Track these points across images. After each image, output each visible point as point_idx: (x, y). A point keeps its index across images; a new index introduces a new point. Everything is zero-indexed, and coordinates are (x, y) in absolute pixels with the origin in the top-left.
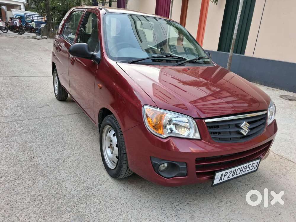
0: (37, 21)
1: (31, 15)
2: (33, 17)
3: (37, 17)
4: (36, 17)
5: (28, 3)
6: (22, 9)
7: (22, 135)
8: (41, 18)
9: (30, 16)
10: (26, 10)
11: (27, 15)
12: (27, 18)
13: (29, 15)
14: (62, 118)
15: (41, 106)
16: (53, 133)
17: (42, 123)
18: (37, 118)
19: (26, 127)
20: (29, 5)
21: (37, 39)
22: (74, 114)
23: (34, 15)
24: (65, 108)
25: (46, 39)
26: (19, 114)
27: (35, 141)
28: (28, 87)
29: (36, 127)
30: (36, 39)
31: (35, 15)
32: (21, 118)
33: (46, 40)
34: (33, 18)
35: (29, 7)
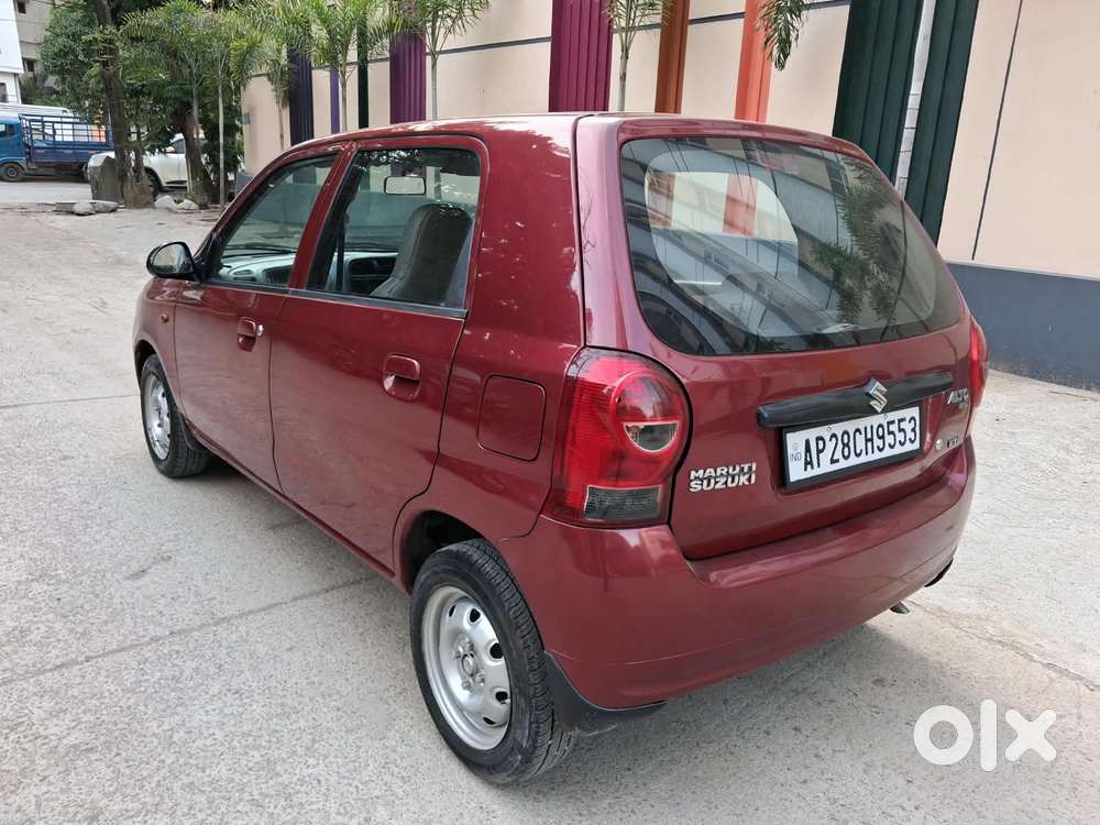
0: (71, 139)
1: (45, 119)
2: (56, 126)
3: (70, 126)
4: (65, 126)
5: (30, 74)
6: (10, 98)
7: (67, 771)
8: (84, 127)
9: (43, 122)
10: (25, 100)
11: (30, 121)
12: (34, 132)
13: (38, 121)
14: (242, 629)
15: (135, 567)
16: (219, 735)
17: (158, 675)
18: (129, 643)
19: (85, 712)
20: (35, 78)
21: (79, 215)
22: (295, 599)
23: (59, 120)
24: (243, 567)
25: (113, 211)
26: (43, 629)
27: (137, 806)
28: (65, 458)
29: (131, 702)
30: (73, 213)
31: (64, 120)
32: (55, 655)
33: (112, 215)
34: (54, 131)
35: (37, 88)
